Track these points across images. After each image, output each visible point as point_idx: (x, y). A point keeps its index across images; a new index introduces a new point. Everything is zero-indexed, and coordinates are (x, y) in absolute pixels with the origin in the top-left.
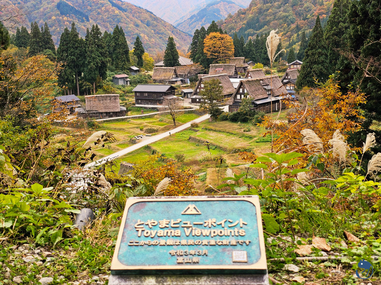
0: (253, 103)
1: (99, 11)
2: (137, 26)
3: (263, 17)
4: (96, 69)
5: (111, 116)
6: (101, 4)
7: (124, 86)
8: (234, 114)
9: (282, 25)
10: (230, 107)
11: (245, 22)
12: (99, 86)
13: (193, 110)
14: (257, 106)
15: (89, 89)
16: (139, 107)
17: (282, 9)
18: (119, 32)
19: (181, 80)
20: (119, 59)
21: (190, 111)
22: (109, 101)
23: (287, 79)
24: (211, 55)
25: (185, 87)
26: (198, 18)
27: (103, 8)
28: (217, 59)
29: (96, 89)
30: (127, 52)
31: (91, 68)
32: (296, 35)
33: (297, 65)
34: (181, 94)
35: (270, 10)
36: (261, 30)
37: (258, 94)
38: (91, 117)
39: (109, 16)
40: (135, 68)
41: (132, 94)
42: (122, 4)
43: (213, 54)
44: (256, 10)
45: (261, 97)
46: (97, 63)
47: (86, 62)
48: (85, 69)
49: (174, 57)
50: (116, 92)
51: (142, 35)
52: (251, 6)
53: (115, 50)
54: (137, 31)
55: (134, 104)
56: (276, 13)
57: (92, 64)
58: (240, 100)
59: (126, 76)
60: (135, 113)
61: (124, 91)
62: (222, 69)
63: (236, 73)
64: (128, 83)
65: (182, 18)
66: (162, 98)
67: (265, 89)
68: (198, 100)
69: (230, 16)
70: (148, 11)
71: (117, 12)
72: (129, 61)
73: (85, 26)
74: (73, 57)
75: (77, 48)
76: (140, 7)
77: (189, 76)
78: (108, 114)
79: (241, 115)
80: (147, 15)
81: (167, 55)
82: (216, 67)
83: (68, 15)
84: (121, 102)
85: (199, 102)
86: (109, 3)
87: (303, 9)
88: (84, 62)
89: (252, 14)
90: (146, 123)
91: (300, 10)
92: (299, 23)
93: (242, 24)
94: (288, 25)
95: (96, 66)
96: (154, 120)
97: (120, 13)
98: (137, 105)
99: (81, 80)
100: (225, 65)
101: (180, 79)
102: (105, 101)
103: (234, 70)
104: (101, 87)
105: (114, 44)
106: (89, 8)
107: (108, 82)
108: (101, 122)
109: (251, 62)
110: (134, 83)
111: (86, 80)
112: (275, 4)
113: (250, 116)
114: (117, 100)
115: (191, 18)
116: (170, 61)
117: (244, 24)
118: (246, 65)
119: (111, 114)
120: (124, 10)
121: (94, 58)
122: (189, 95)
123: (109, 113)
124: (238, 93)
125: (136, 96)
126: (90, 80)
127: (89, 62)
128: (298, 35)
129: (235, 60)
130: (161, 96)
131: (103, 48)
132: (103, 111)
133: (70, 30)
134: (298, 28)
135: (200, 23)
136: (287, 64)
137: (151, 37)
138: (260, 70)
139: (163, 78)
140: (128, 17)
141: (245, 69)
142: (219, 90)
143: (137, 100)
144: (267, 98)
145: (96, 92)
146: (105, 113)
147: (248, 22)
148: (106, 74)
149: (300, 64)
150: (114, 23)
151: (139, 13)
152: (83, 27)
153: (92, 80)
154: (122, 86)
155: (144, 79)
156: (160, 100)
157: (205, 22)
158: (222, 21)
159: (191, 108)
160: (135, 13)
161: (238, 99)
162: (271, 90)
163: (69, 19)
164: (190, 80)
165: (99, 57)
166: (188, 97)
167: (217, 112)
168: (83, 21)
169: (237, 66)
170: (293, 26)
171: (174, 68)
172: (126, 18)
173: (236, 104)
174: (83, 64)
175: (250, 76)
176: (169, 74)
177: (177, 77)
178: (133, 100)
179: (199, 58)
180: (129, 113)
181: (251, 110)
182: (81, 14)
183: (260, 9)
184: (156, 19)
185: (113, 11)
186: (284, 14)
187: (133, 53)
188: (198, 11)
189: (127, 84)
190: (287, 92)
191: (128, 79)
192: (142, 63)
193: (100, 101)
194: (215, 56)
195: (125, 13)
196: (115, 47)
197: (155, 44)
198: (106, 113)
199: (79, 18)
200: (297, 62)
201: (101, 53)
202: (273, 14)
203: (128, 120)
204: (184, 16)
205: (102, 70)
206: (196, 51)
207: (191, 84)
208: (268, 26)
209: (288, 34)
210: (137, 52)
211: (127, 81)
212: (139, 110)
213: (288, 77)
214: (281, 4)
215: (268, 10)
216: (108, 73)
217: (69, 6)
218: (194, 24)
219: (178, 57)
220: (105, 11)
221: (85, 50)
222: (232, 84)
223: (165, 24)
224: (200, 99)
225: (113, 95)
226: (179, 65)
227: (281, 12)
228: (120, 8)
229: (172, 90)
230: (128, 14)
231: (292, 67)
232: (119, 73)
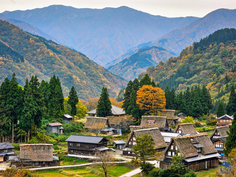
0: (184, 161)
1: (34, 52)
2: (70, 67)
3: (193, 66)
4: (32, 118)
5: (44, 166)
6: (37, 46)
7: (57, 135)
8: (165, 171)
9: (212, 75)
10: (161, 163)
11: (176, 70)
12: (34, 134)
13: (124, 163)
14: (187, 163)
15: (24, 137)
16: (71, 157)
17: (212, 59)
18: (55, 82)
19: (113, 131)
20: (53, 107)
21: (122, 163)
22: (42, 151)
23: (216, 136)
24: (144, 106)
25: (116, 137)
26: (130, 62)
27: (38, 50)
28: (148, 110)
29: (30, 136)
30: (62, 101)
31: (27, 116)
32: (225, 86)
33: (226, 119)
34: (112, 145)
35: (200, 60)
36: (191, 79)
37: (188, 151)
38: (24, 166)
39: (44, 57)
40: (68, 116)
41: (64, 143)
42: (57, 47)
43: (145, 105)
44: (187, 60)
45: (191, 155)
46: (33, 112)
47: (23, 111)
48: (22, 117)
49: (106, 107)
50: (50, 140)
51: (74, 77)
52: (181, 55)
53: (50, 98)
54: (69, 73)
55: (66, 154)
56: (206, 63)
57: (28, 112)
58: (171, 156)
59: (60, 124)
60: (67, 163)
61: (57, 140)
62: (154, 121)
63: (167, 125)
64: (62, 131)
65: (114, 61)
66: (94, 149)
67: (196, 147)
68: (129, 153)
69: (162, 64)
70: (81, 54)
71: (51, 54)
72: (63, 109)
73: (19, 66)
74: (11, 105)
75: (15, 97)
76: (74, 50)
77: (121, 126)
78: (41, 164)
79: (172, 172)
80: (80, 58)
81: (100, 105)
82: (148, 119)
83: (4, 55)
84: (54, 150)
85: (131, 155)
86: (44, 45)
87: (232, 60)
88: (21, 111)
89: (182, 62)
90: (78, 174)
91: (229, 62)
92: (228, 75)
93: (172, 72)
94: (218, 75)
95: (33, 115)
96: (86, 172)
97: (54, 55)
98: (69, 155)
99: (16, 127)
100: (157, 118)
101: (111, 129)
102: (39, 151)
103: (165, 123)
104: (35, 135)
105: (50, 93)
106: (25, 49)
107: (42, 129)
108: (34, 172)
109: (181, 113)
110: (67, 131)
111: (21, 128)
112: (205, 54)
113: (180, 174)
114: (50, 150)
115: (124, 61)
116: (102, 111)
117: (175, 72)
118: (177, 118)
119: (44, 163)
120: (58, 53)
121: (31, 107)
122: (120, 146)
123: (42, 162)
124: (169, 150)
125: (69, 146)
126: (25, 128)
127: (26, 111)
128: (227, 86)
129: (166, 112)
130: (94, 148)
131: (40, 98)
132: (36, 160)
133: (10, 79)
134: (227, 80)
135: (132, 67)
136: (217, 118)
137: (83, 79)
138: (190, 124)
139: (96, 128)
140: (62, 59)
141: (175, 121)
142: (151, 146)
143: (69, 150)
144: (197, 156)
145: (30, 140)
146: (37, 162)
147: (178, 70)
148: (41, 122)
149: (229, 119)
150: (48, 64)
151: (72, 55)
152: (18, 67)
153: (27, 128)
154: (55, 134)
155: (77, 128)
156: (92, 151)
157: (136, 66)
158: (153, 68)
159: (122, 161)
160: (69, 55)
161: (169, 156)
162: (201, 148)
163: (5, 59)
164: (122, 132)
165: (35, 106)
166: (119, 149)
167: (148, 167)
168: (18, 62)
169: (168, 119)
170: (222, 77)
171: (107, 118)
172: (60, 60)
173: (167, 161)
174: (20, 112)
175: (181, 130)
176: (101, 124)
177: (109, 127)
178: (65, 149)
179: (131, 109)
180: (61, 162)
181: (181, 168)
182: (17, 54)
183: (191, 59)
184: (89, 62)
185: (48, 53)
186: (214, 64)
187: (68, 102)
188: (130, 55)
189: (60, 132)
190: (216, 150)
191: (62, 128)
192: (75, 112)
193: (34, 150)
194: (147, 107)
195: (59, 55)
196: (51, 95)
197: (87, 86)
198: (39, 162)
199: (14, 59)
200: (226, 117)
201: (38, 102)
202: (203, 64)
203: (60, 170)
204: (116, 60)
205: (37, 118)
206: (129, 101)
207: (123, 136)
208: (198, 75)
209: (217, 84)
210: (71, 102)
211: (60, 130)
212: (71, 160)
213: (217, 134)
214: (211, 55)
215: (198, 60)
216: (43, 120)
217: (6, 46)
218: (125, 67)
219: (111, 107)
220: (40, 53)
221: (23, 99)
222: (163, 137)
223: (97, 67)
224: (131, 152)
225: (47, 144)
226: (111, 115)
227: (211, 63)
228: (54, 50)
229: (104, 142)
230: (63, 57)
231: (221, 121)
232: (53, 120)
